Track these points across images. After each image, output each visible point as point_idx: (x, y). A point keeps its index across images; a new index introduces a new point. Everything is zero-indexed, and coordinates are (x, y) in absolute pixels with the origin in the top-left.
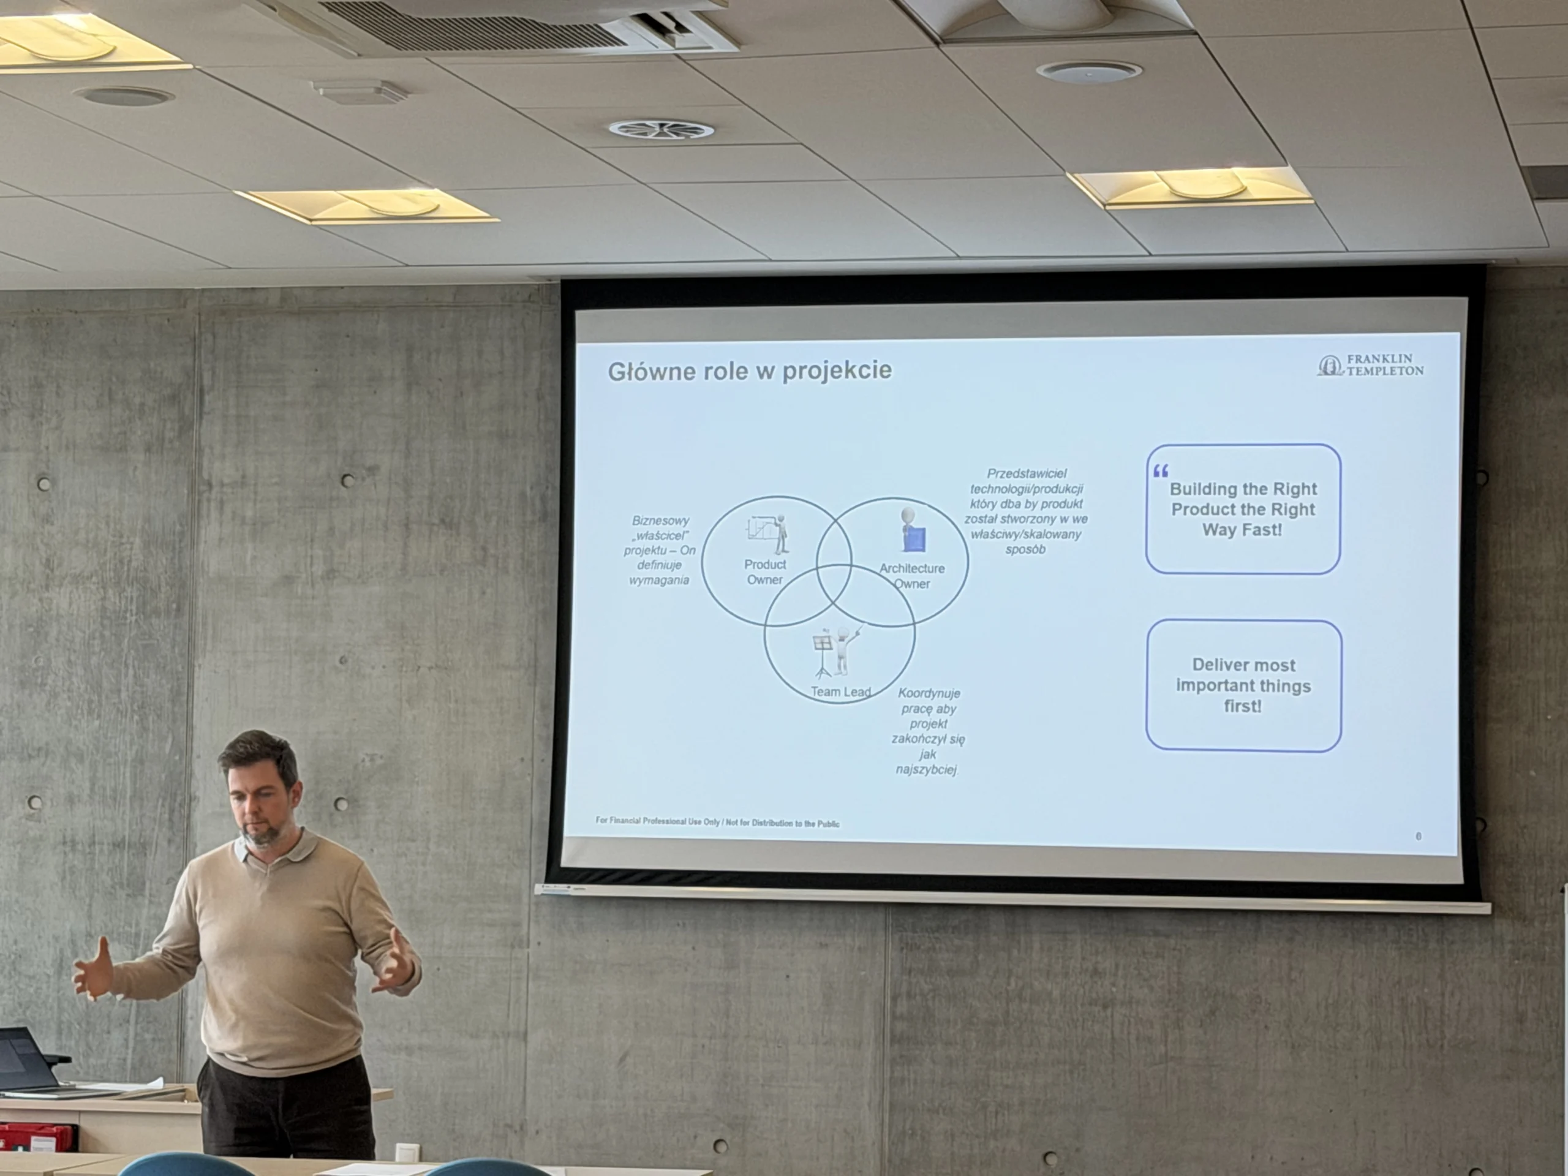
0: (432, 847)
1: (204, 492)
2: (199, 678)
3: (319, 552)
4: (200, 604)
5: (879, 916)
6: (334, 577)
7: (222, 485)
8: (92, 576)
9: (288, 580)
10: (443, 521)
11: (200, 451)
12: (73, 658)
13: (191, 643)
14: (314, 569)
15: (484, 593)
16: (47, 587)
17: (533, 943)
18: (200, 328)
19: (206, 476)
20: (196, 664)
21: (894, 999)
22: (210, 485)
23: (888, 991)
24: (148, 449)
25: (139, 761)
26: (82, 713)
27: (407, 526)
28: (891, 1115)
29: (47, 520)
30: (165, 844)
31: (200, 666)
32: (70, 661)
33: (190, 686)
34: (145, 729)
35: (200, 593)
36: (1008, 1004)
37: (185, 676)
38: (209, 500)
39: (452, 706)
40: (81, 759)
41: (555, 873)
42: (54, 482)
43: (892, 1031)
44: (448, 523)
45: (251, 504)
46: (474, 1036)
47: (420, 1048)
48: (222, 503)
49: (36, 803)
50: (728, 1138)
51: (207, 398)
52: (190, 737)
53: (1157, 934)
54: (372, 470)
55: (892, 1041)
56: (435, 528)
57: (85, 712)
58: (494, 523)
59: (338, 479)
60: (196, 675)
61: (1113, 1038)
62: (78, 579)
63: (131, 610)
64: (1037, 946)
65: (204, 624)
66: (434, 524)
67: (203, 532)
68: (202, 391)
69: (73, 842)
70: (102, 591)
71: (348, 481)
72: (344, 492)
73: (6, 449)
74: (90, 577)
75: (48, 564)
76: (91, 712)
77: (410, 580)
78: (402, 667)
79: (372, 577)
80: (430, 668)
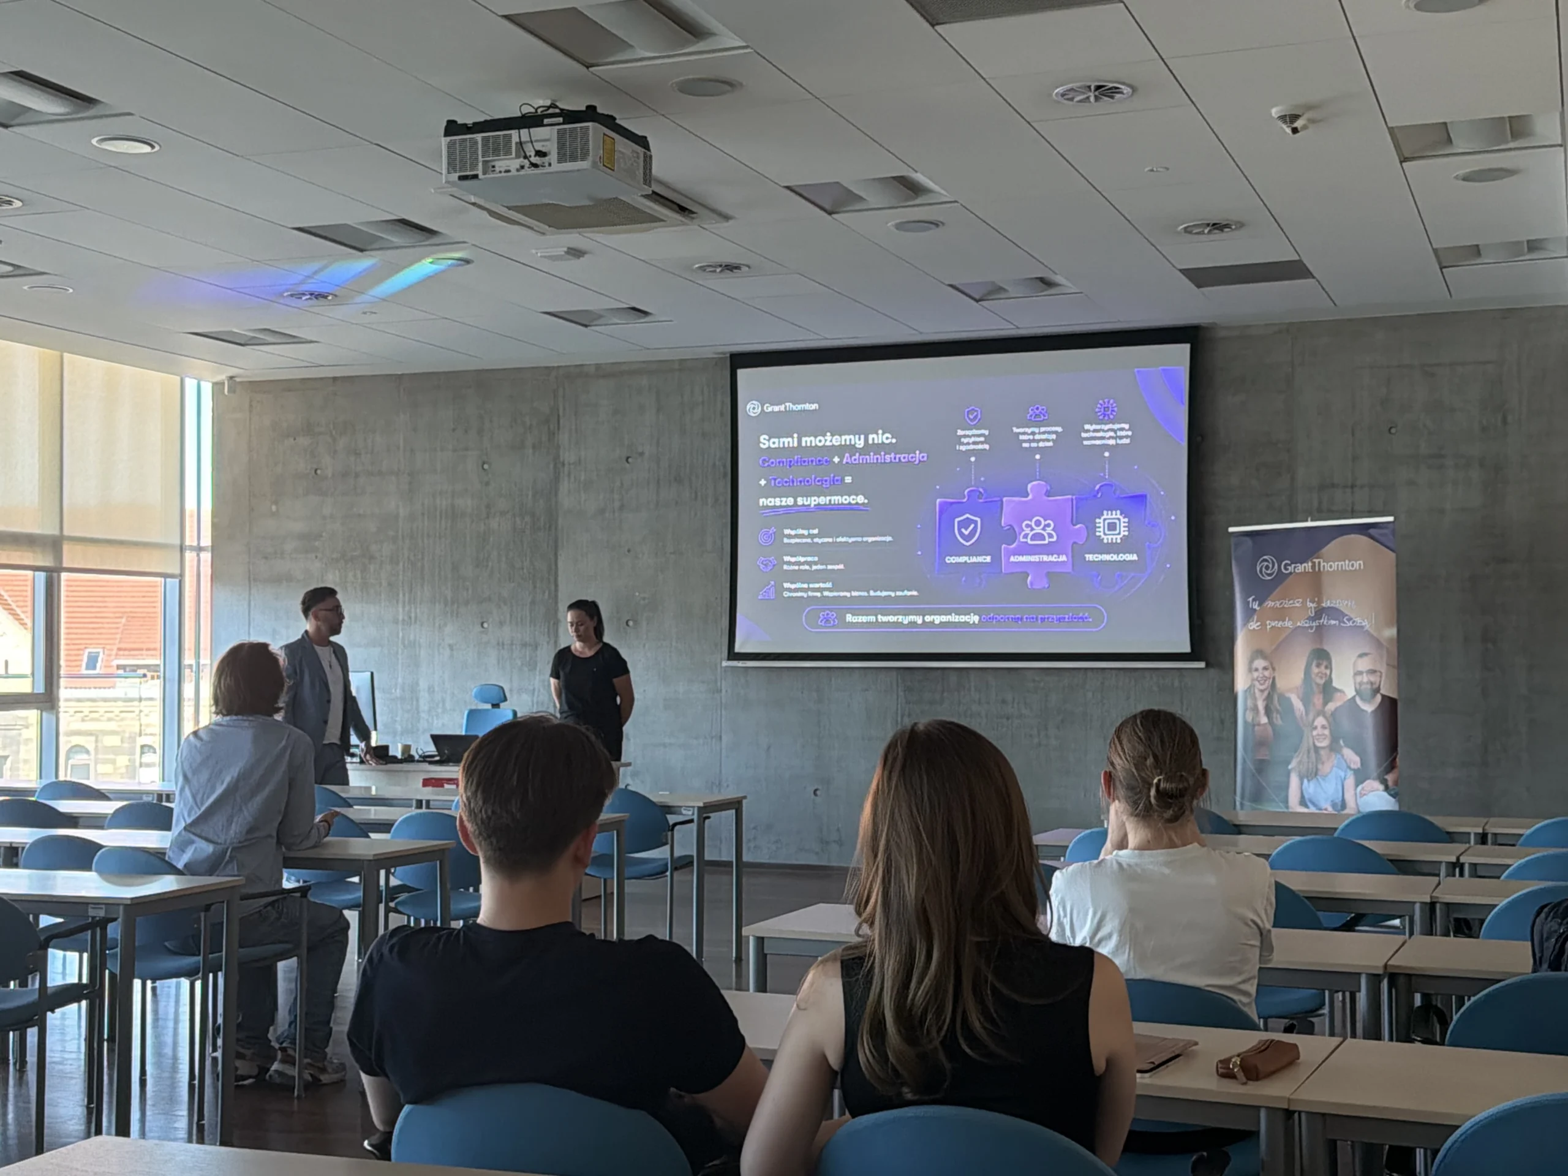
0: (674, 644)
1: (561, 468)
3: (616, 496)
4: (560, 524)
5: (894, 673)
6: (624, 508)
7: (569, 464)
9: (602, 511)
10: (675, 479)
11: (558, 447)
12: (501, 553)
13: (556, 541)
14: (614, 505)
15: (696, 514)
16: (488, 517)
17: (724, 691)
18: (557, 386)
19: (561, 459)
20: (559, 554)
21: (902, 716)
22: (563, 464)
23: (899, 712)
24: (534, 447)
25: (533, 602)
26: (506, 580)
27: (658, 482)
29: (487, 484)
30: (545, 644)
32: (499, 554)
33: (556, 564)
34: (535, 587)
35: (560, 519)
37: (554, 560)
38: (563, 471)
39: (682, 572)
40: (505, 604)
41: (733, 655)
42: (490, 465)
44: (678, 480)
45: (583, 473)
46: (696, 738)
47: (671, 744)
48: (569, 475)
49: (485, 625)
50: (820, 787)
51: (561, 421)
52: (556, 590)
53: (1034, 681)
54: (642, 454)
58: (700, 479)
59: (624, 460)
60: (559, 560)
62: (503, 513)
63: (527, 529)
64: (973, 689)
65: (562, 534)
66: (671, 481)
67: (561, 488)
68: (559, 416)
69: (503, 644)
70: (513, 519)
71: (630, 460)
72: (628, 465)
73: (467, 449)
74: (508, 512)
75: (488, 507)
76: (510, 579)
77: (660, 509)
78: (657, 553)
79: (642, 508)
80: (671, 554)
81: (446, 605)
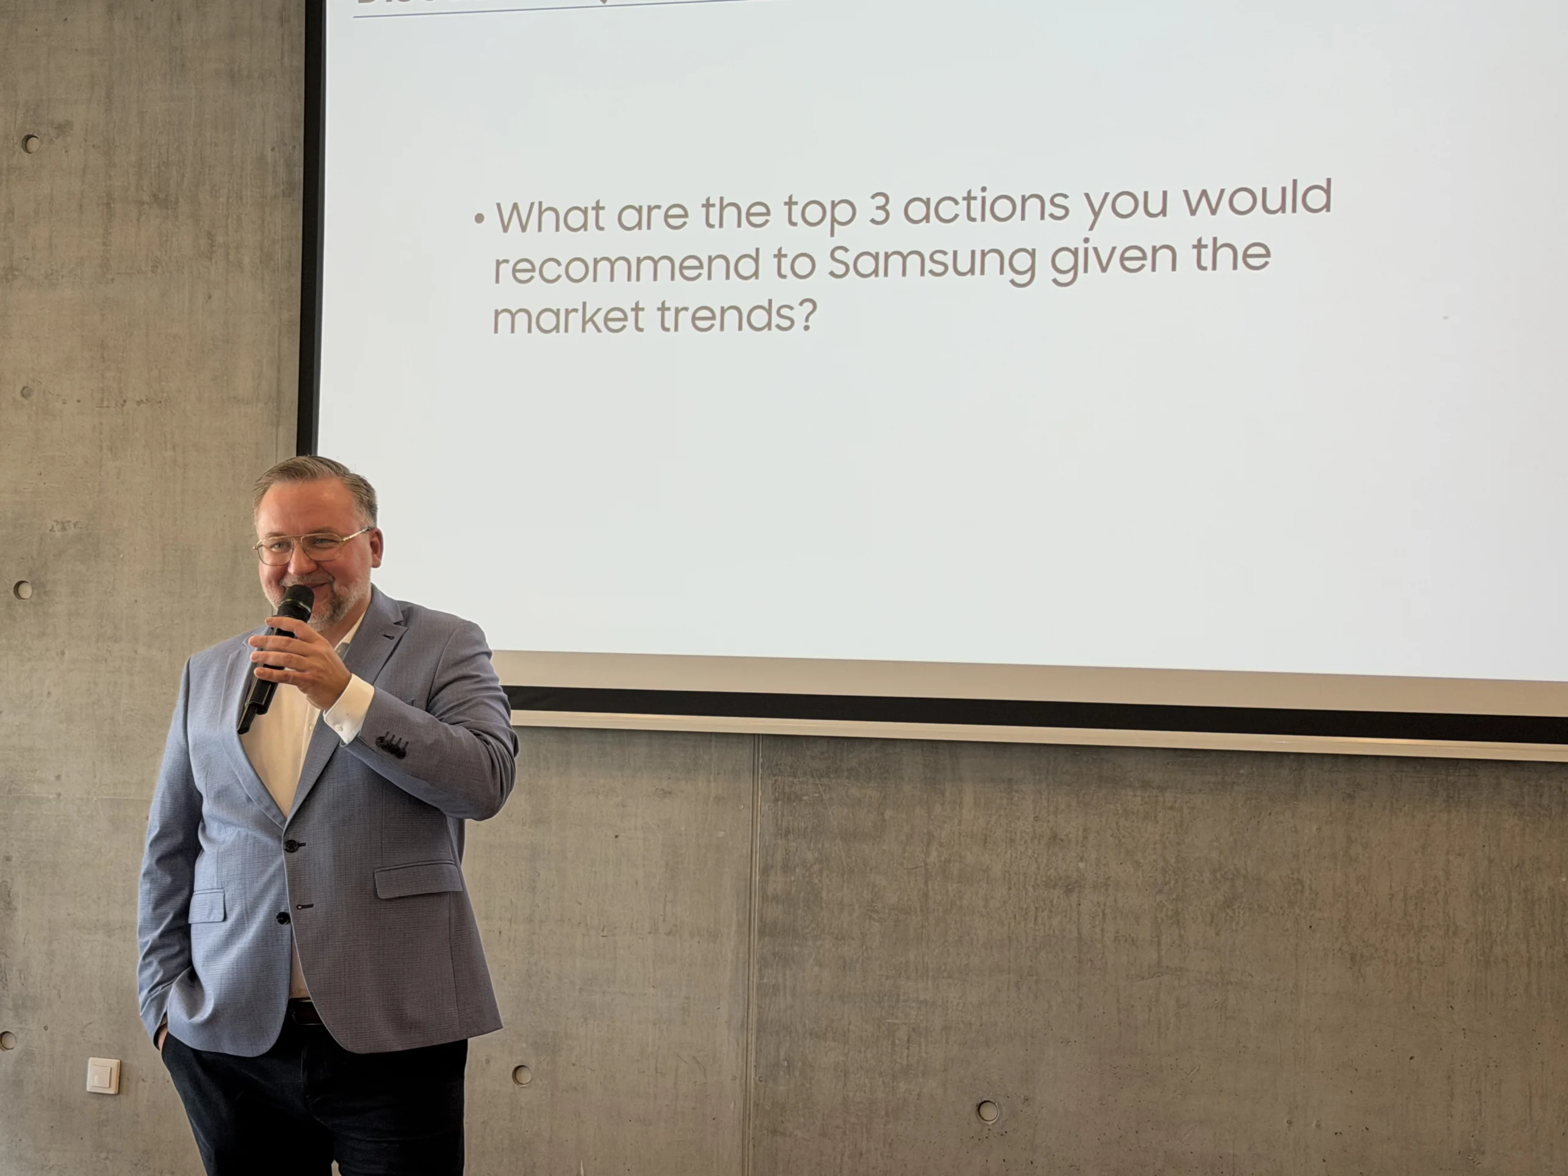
0: (142, 650)
5: (745, 753)
6: (15, 277)
10: (155, 196)
15: (210, 297)
21: (765, 871)
23: (757, 857)
27: (108, 204)
28: (757, 1039)
36: (926, 884)
39: (169, 454)
43: (761, 918)
44: (163, 201)
47: (123, 927)
50: (532, 1062)
53: (1146, 785)
54: (63, 128)
55: (762, 933)
56: (146, 207)
58: (222, 200)
59: (17, 141)
61: (1080, 939)
64: (968, 799)
66: (142, 203)
71: (33, 144)
72: (27, 160)
77: (113, 280)
78: (102, 400)
79: (63, 277)
80: (139, 403)
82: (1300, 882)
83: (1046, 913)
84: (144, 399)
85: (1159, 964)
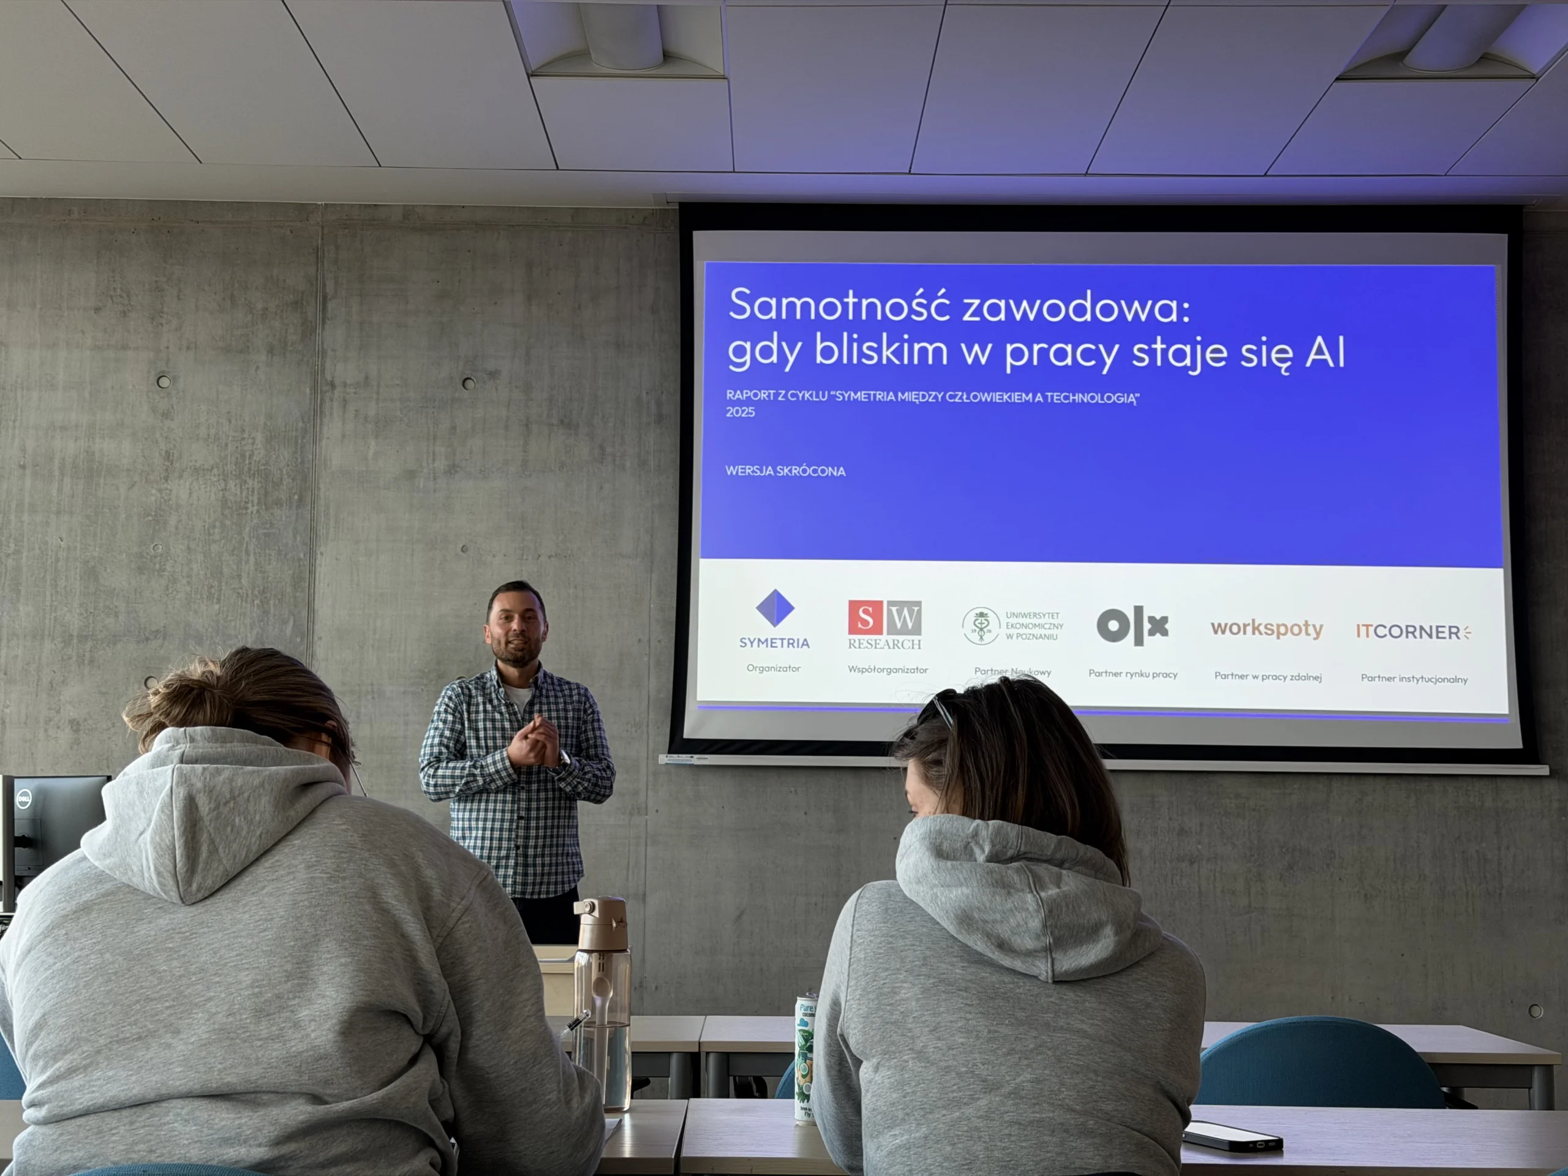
1: (326, 392)
2: (321, 565)
3: (441, 449)
4: (322, 496)
6: (456, 472)
7: (345, 385)
8: (212, 468)
9: (411, 474)
10: (562, 422)
11: (324, 353)
12: (193, 545)
13: (313, 529)
14: (435, 465)
15: (602, 488)
16: (166, 479)
17: (651, 811)
18: (322, 239)
19: (329, 378)
20: (318, 552)
22: (333, 385)
24: (271, 351)
26: (202, 598)
27: (527, 425)
29: (166, 415)
31: (322, 554)
32: (189, 548)
33: (312, 572)
34: (266, 613)
35: (322, 486)
37: (307, 563)
38: (332, 400)
39: (571, 591)
40: (200, 641)
41: (679, 744)
42: (174, 380)
44: (567, 424)
45: (373, 404)
48: (345, 402)
51: (330, 305)
52: (313, 619)
54: (494, 375)
56: (555, 427)
57: (205, 596)
58: (611, 424)
59: (459, 382)
60: (318, 562)
62: (198, 472)
63: (252, 502)
65: (327, 514)
66: (552, 425)
67: (325, 429)
68: (325, 298)
70: (222, 482)
71: (470, 384)
72: (465, 394)
73: (125, 347)
74: (211, 470)
75: (168, 456)
76: (210, 597)
77: (530, 475)
78: (523, 555)
79: (493, 472)
80: (550, 557)
81: (67, 640)
82: (1333, 852)
83: (1178, 878)
84: (553, 554)
85: (1250, 906)
